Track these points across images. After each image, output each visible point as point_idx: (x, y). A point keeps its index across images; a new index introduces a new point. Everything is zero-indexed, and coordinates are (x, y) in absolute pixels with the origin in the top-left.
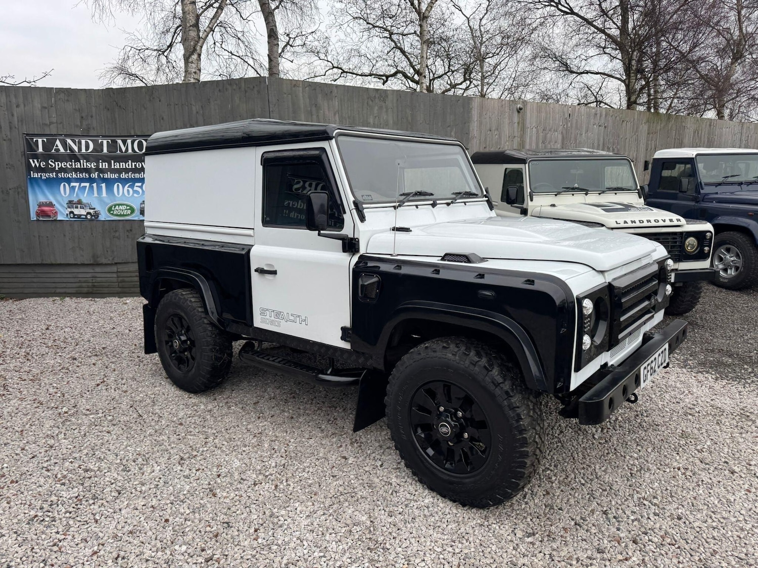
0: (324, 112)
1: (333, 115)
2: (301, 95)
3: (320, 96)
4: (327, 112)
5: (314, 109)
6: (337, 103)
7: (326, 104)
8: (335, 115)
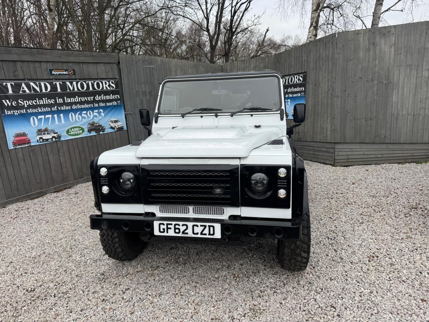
0: (381, 47)
1: (389, 47)
2: (362, 39)
3: (378, 37)
4: (383, 46)
5: (371, 47)
6: (394, 39)
7: (383, 41)
8: (391, 47)
